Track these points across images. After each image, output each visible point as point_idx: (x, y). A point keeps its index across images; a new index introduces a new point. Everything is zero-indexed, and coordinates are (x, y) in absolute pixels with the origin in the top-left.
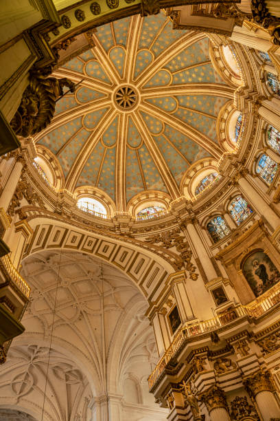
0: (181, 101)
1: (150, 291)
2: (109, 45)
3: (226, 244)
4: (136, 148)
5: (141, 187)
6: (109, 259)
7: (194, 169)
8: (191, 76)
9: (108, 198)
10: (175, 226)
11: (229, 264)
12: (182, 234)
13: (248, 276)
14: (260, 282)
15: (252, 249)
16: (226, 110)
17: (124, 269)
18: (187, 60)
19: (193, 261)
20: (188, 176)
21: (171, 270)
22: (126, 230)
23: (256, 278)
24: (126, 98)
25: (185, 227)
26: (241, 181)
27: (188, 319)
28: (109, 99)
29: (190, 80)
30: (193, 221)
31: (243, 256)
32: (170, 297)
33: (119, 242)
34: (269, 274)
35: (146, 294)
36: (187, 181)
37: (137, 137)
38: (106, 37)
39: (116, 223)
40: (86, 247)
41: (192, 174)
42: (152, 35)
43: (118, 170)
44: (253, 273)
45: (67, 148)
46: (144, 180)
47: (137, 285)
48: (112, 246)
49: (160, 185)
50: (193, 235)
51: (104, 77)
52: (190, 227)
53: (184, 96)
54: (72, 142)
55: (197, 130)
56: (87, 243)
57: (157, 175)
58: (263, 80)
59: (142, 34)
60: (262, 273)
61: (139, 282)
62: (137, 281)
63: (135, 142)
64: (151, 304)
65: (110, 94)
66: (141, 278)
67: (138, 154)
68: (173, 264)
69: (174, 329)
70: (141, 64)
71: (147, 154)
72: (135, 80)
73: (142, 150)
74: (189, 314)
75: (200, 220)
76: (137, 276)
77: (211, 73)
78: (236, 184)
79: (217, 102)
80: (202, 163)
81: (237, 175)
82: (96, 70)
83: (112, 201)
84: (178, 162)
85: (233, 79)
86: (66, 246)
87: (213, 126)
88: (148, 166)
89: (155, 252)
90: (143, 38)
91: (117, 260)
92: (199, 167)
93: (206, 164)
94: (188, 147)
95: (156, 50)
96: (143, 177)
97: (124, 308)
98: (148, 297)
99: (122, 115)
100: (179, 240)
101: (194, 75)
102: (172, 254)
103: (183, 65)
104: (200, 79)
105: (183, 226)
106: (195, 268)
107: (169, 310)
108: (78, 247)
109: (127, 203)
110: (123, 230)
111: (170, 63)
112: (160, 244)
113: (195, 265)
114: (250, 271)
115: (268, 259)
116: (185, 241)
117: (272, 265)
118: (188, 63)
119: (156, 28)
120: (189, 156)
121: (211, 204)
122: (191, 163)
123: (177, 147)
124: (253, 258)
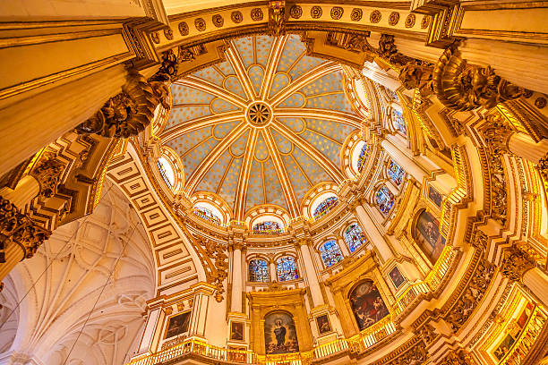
0: (296, 152)
1: (165, 283)
2: (283, 69)
3: (262, 289)
4: (234, 157)
5: (215, 188)
6: (149, 227)
7: (266, 208)
8: (318, 142)
9: (182, 176)
10: (224, 243)
11: (256, 308)
12: (226, 253)
13: (267, 329)
14: (275, 342)
15: (283, 308)
16: (324, 186)
17: (156, 246)
18: (325, 129)
19: (225, 283)
20: (257, 210)
21: (203, 277)
22: (183, 214)
23: (273, 336)
24: (259, 114)
25: (233, 250)
26: (304, 247)
27: (197, 335)
28: (247, 104)
29: (315, 144)
30: (243, 250)
31: (272, 309)
32: (186, 302)
33: (171, 220)
34: (287, 340)
35: (160, 284)
36: (254, 214)
37: (241, 149)
38: (287, 62)
39: (177, 201)
40: (139, 201)
41: (262, 211)
42: (317, 91)
43: (208, 160)
44: (273, 330)
45: (184, 109)
46: (220, 185)
47: (157, 269)
48: (162, 218)
49: (230, 200)
50: (237, 261)
51: (257, 86)
52: (238, 252)
53: (301, 150)
54: (192, 108)
55: (290, 182)
56: (143, 198)
57: (234, 190)
58: (375, 189)
59: (311, 84)
60: (281, 336)
61: (160, 268)
62: (159, 265)
63: (237, 151)
64: (159, 297)
65: (251, 101)
66: (165, 266)
67: (231, 162)
68: (208, 274)
69: (169, 334)
70: (291, 102)
71: (238, 167)
72: (278, 108)
73: (237, 161)
74: (200, 331)
75: (249, 253)
76: (162, 261)
77: (334, 152)
78: (298, 246)
79: (322, 175)
80: (276, 209)
81: (304, 240)
82: (257, 76)
83: (184, 181)
84: (257, 195)
85: (348, 169)
86: (122, 186)
87: (305, 189)
88: (232, 177)
89: (197, 251)
90: (310, 87)
91: (155, 234)
92: (271, 210)
93: (279, 212)
94: (273, 188)
95: (309, 103)
96: (222, 182)
97: (116, 280)
98: (160, 287)
99: (245, 123)
100: (221, 257)
101: (320, 143)
102: (210, 264)
103: (319, 129)
104: (323, 149)
105: (232, 248)
106: (223, 291)
107: (175, 312)
108: (132, 196)
109: (195, 193)
110: (180, 212)
111: (311, 120)
112: (204, 248)
113: (225, 288)
114: (271, 326)
115: (293, 327)
116: (226, 261)
117: (294, 333)
118: (324, 132)
119: (325, 90)
120: (270, 196)
121: (264, 246)
122: (267, 202)
123: (266, 182)
124: (278, 316)
